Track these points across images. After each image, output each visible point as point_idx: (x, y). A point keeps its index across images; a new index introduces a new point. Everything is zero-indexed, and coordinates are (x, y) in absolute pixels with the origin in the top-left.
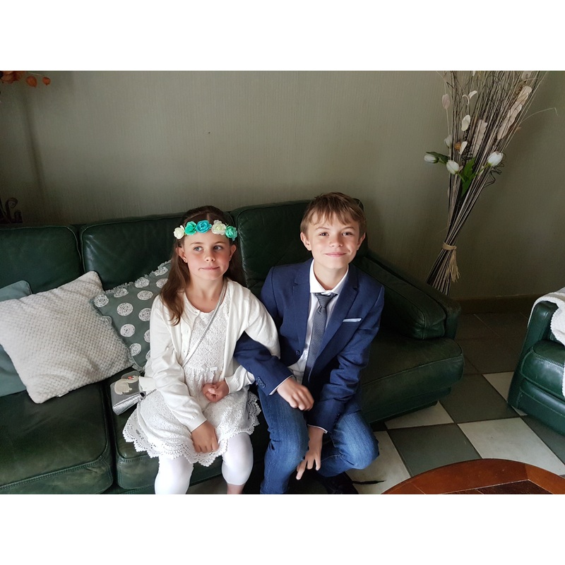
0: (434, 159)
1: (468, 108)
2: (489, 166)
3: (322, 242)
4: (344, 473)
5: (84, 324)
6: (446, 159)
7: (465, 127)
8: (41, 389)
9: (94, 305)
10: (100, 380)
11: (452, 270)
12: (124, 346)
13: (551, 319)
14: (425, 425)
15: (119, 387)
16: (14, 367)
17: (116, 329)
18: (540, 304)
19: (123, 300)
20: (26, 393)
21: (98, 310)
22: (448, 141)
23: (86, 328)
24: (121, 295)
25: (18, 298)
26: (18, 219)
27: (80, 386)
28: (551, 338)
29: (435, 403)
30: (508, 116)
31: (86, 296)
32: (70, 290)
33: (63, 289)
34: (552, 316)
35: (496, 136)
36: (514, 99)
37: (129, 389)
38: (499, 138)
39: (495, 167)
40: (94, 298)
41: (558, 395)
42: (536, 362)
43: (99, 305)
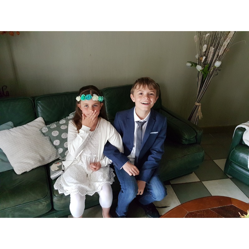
0: (191, 65)
1: (206, 41)
2: (215, 67)
3: (140, 97)
4: (152, 203)
5: (37, 140)
6: (196, 65)
7: (204, 50)
8: (20, 168)
9: (42, 132)
10: (45, 164)
11: (199, 114)
12: (55, 149)
13: (243, 135)
14: (187, 182)
15: (53, 168)
16: (8, 159)
17: (52, 142)
18: (238, 128)
19: (54, 129)
20: (13, 170)
21: (44, 134)
22: (197, 56)
23: (38, 142)
24: (53, 127)
25: (8, 129)
26: (8, 95)
27: (37, 167)
28: (243, 143)
29: (192, 173)
30: (224, 45)
31: (38, 128)
32: (31, 125)
33: (28, 125)
34: (243, 134)
35: (218, 54)
36: (226, 37)
37: (57, 169)
38: (220, 55)
39: (218, 68)
40: (42, 129)
41: (246, 168)
42: (236, 154)
43: (44, 132)
